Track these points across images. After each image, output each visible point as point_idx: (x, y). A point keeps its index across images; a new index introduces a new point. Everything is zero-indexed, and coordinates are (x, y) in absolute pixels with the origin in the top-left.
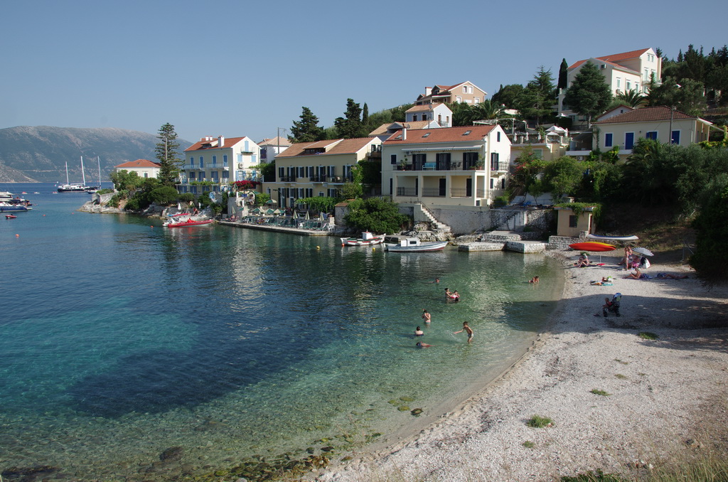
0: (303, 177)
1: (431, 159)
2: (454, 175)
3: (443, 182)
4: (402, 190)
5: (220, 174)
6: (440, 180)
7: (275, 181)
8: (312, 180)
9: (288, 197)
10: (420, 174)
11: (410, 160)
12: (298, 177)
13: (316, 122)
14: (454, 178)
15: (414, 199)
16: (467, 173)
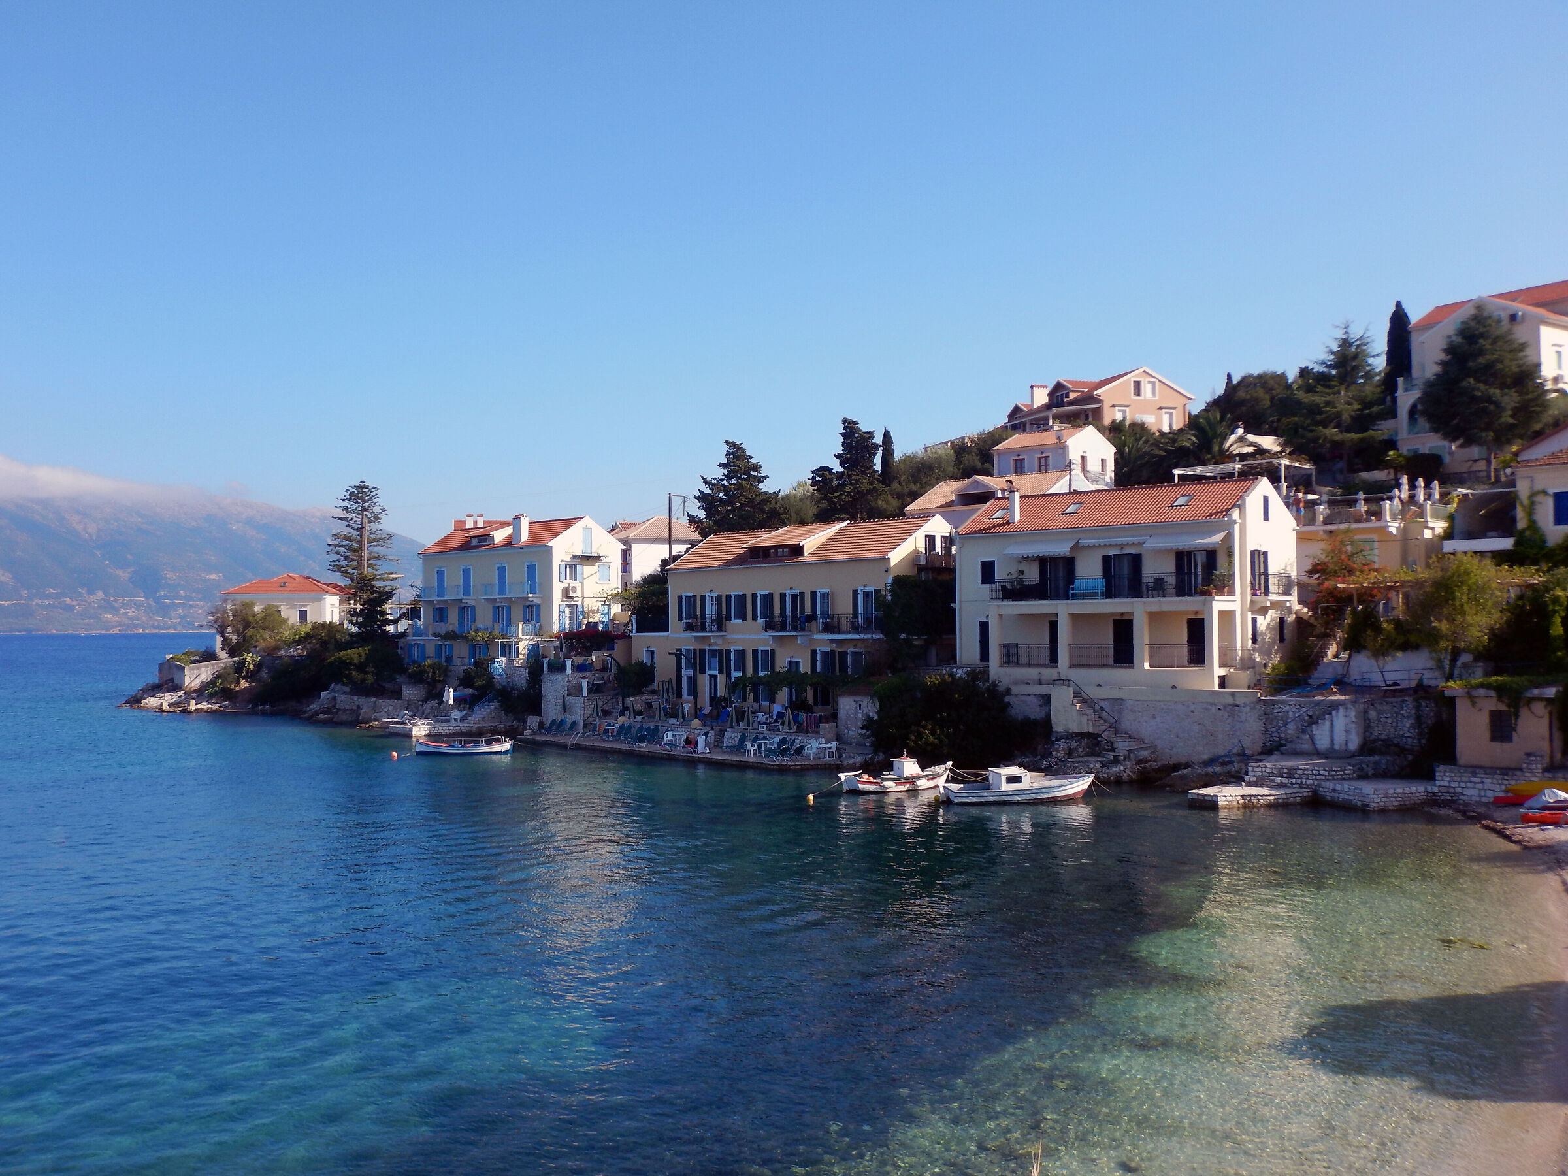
0: (745, 619)
1: (1089, 569)
2: (1155, 608)
3: (1123, 629)
4: (1013, 651)
5: (517, 612)
6: (1116, 623)
7: (665, 629)
8: (769, 626)
9: (703, 671)
10: (1062, 609)
11: (1032, 574)
12: (729, 618)
13: (760, 480)
14: (1155, 617)
15: (1049, 673)
16: (1188, 605)
